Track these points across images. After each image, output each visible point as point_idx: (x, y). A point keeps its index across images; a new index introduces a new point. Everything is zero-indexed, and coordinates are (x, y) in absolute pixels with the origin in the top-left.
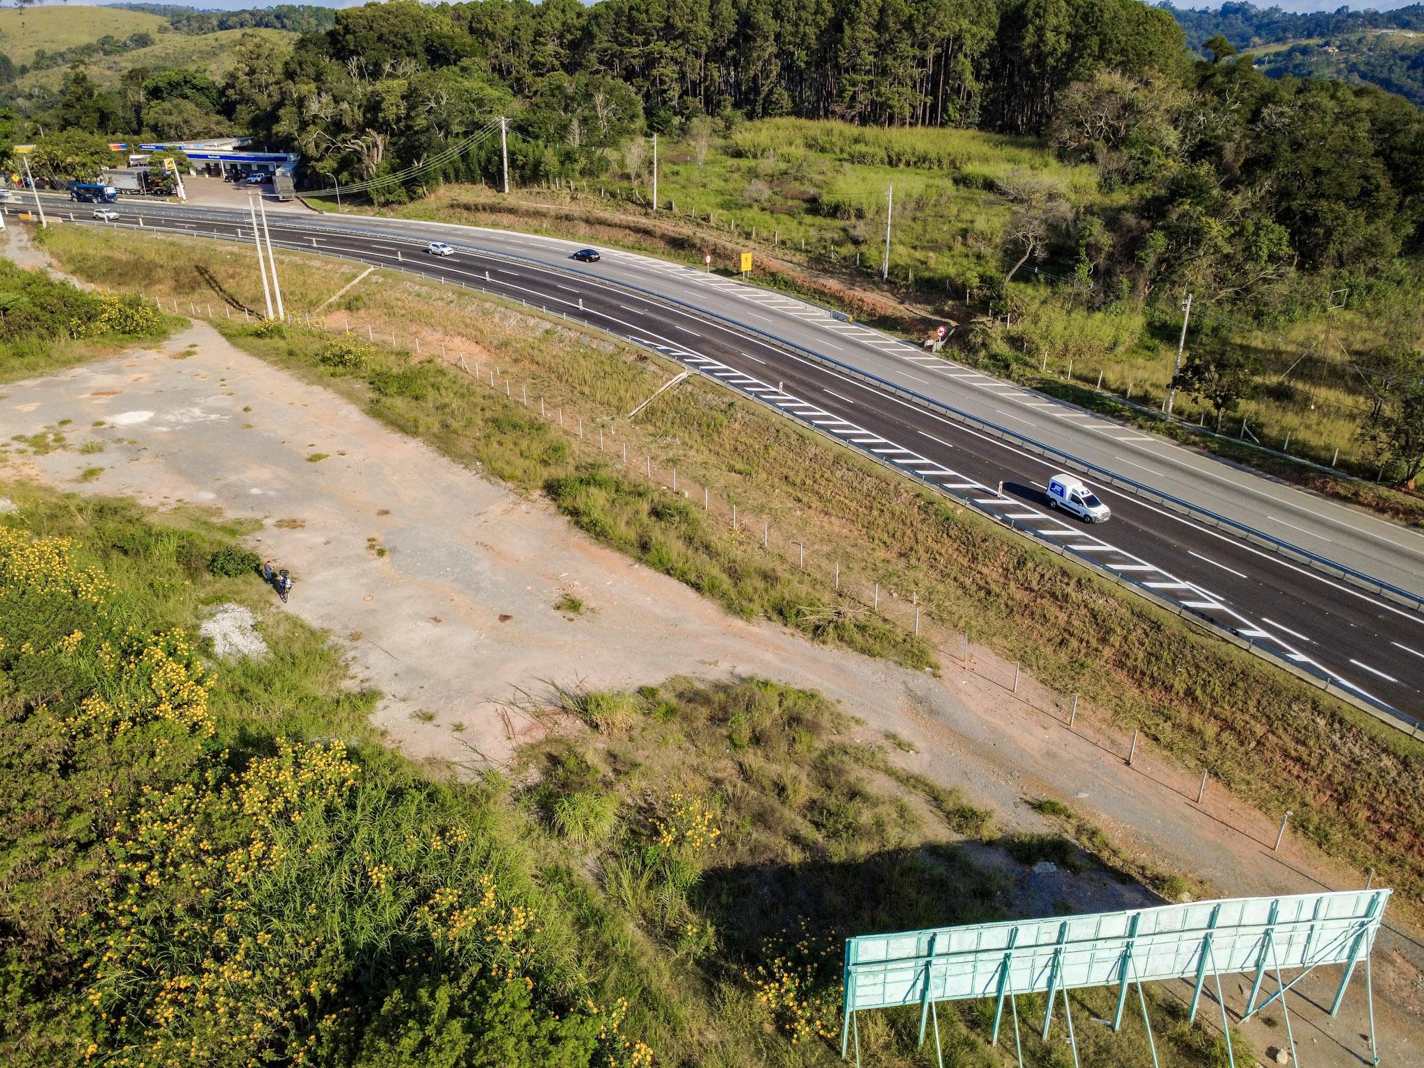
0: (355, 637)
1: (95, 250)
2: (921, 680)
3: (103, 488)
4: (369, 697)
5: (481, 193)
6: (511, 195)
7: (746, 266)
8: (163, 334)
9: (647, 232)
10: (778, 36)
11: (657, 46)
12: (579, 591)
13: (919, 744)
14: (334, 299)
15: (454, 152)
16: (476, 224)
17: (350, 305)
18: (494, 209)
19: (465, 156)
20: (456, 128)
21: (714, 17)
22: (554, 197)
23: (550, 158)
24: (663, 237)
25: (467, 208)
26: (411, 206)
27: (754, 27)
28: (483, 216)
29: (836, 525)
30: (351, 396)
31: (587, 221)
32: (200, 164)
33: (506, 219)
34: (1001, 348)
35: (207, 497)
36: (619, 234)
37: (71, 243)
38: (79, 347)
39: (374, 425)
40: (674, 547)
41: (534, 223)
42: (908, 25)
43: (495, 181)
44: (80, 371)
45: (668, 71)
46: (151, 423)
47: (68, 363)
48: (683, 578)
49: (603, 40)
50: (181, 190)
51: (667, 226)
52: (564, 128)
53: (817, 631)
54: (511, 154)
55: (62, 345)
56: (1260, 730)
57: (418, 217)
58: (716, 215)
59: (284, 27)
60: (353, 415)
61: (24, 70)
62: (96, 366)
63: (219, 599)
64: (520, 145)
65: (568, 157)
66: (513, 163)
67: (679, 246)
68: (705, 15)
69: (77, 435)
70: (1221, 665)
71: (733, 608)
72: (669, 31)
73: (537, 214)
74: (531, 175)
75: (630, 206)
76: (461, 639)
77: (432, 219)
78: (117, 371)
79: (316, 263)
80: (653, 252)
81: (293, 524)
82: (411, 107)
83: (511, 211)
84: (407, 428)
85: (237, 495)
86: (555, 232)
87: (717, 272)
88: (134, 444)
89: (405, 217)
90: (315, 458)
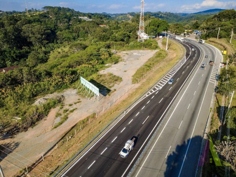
0: (112, 67)
2: (130, 84)
4: (105, 69)
5: (214, 39)
7: (225, 52)
8: (155, 49)
9: (224, 47)
12: (128, 71)
13: (119, 85)
22: (221, 41)
28: (211, 43)
33: (213, 43)
35: (126, 59)
55: (143, 48)
66: (219, 35)
76: (115, 70)
77: (207, 43)
81: (125, 62)
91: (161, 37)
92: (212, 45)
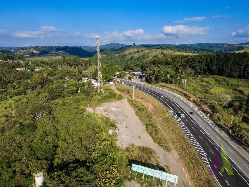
0: (120, 135)
1: (120, 87)
2: (167, 153)
3: (108, 116)
4: (117, 140)
5: (164, 84)
6: (168, 85)
7: (192, 99)
8: (122, 99)
9: (182, 93)
10: (216, 63)
11: (197, 64)
12: (141, 136)
13: (161, 158)
14: (141, 97)
15: (162, 79)
16: (163, 88)
17: (142, 98)
18: (165, 87)
19: (164, 79)
20: (163, 76)
21: (207, 60)
22: (173, 86)
23: (174, 81)
24: (184, 94)
25: (162, 86)
26: (156, 85)
27: (213, 62)
28: (164, 88)
29: (174, 136)
30: (135, 110)
31: (176, 90)
32: (137, 75)
33: (167, 88)
34: (216, 118)
35: (116, 119)
36: (179, 92)
37: (118, 86)
38: (113, 100)
39: (135, 114)
40: (154, 134)
41: (170, 89)
42: (238, 63)
43: (167, 83)
44: (112, 103)
45: (198, 67)
46: (115, 110)
47: (111, 102)
48: (152, 137)
49: (190, 63)
50: (132, 79)
51: (185, 92)
52: (177, 77)
53: (160, 146)
54: (169, 80)
55: (112, 99)
56: (196, 168)
57: (157, 86)
58: (192, 91)
59: (161, 49)
60: (134, 112)
61: (127, 55)
62: (114, 102)
63: (111, 129)
64: (171, 79)
65: (176, 81)
66: (169, 81)
67: (185, 95)
68: (205, 60)
69: (108, 110)
70: (197, 160)
71: (155, 142)
72: (199, 62)
73: (170, 88)
74: (171, 83)
75: (182, 89)
76: (128, 137)
77: (158, 87)
78: (115, 103)
79: (141, 92)
80: (182, 96)
81: (121, 123)
82: (158, 73)
83: (167, 87)
84: (138, 115)
85: (118, 119)
86: (172, 91)
87: (188, 100)
88: (112, 112)
89: (155, 86)
90: (127, 117)
91: (112, 83)
92: (167, 89)
